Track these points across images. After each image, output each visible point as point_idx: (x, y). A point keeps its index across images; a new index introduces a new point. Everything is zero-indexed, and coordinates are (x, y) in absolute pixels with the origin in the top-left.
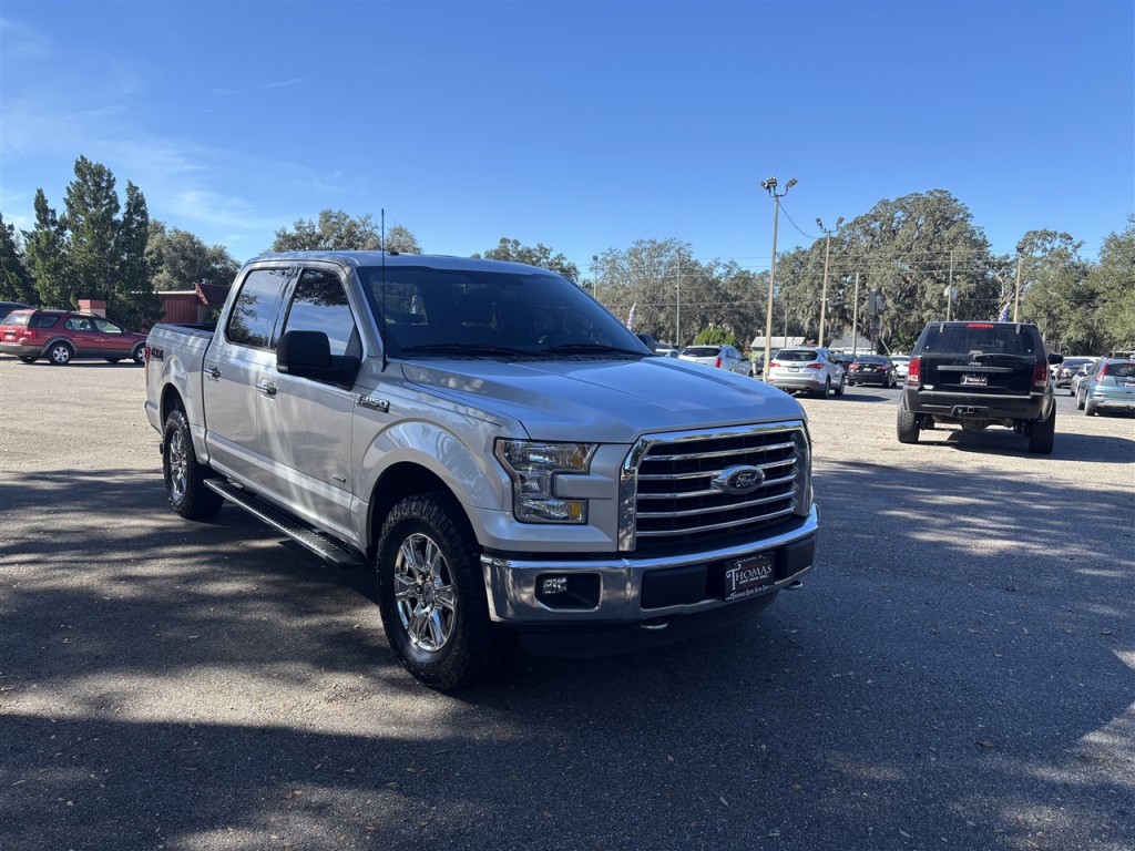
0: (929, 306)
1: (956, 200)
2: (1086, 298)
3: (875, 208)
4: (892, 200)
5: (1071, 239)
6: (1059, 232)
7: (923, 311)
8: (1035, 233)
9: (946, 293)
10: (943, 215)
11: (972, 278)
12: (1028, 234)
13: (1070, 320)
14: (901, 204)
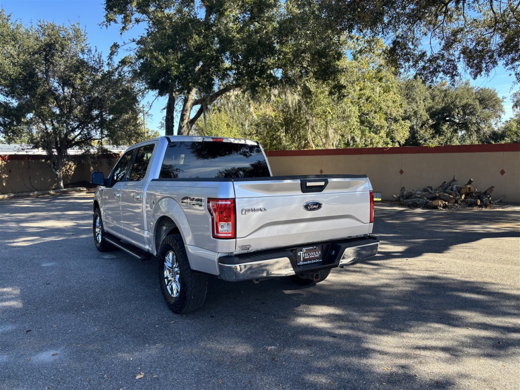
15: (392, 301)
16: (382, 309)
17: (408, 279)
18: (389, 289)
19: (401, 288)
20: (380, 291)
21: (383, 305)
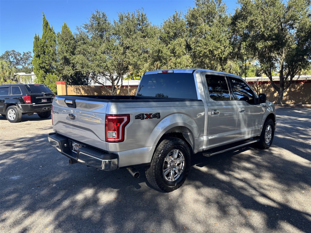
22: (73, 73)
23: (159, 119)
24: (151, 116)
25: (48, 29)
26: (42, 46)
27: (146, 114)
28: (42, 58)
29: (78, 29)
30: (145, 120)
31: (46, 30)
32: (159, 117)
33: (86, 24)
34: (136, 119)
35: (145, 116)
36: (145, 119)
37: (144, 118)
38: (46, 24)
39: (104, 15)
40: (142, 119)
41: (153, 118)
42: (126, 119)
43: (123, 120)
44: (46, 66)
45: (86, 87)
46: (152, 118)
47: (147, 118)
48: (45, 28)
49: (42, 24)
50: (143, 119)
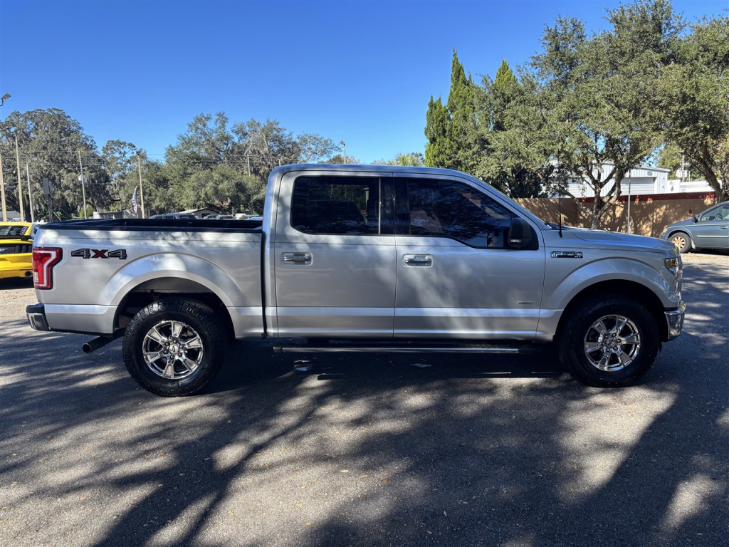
0: (67, 188)
1: (69, 117)
2: (163, 183)
3: (9, 117)
4: (22, 112)
5: (134, 147)
6: (127, 142)
7: (64, 191)
8: (113, 142)
9: (80, 178)
10: (62, 127)
11: (92, 169)
12: (108, 142)
13: (156, 196)
14: (30, 116)
15: (21, 415)
16: (29, 402)
17: (15, 466)
18: (39, 430)
19: (18, 439)
20: (53, 422)
21: (33, 407)
22: (497, 173)
23: (124, 260)
24: (106, 254)
25: (460, 82)
26: (439, 119)
27: (93, 251)
28: (439, 145)
29: (520, 71)
30: (91, 259)
31: (456, 85)
32: (125, 257)
33: (535, 55)
34: (72, 256)
35: (93, 254)
36: (93, 257)
37: (90, 256)
38: (459, 72)
39: (576, 26)
40: (86, 258)
41: (111, 258)
42: (54, 254)
43: (49, 255)
44: (445, 160)
45: (535, 202)
46: (106, 257)
47: (97, 257)
48: (455, 81)
49: (450, 73)
50: (88, 257)
